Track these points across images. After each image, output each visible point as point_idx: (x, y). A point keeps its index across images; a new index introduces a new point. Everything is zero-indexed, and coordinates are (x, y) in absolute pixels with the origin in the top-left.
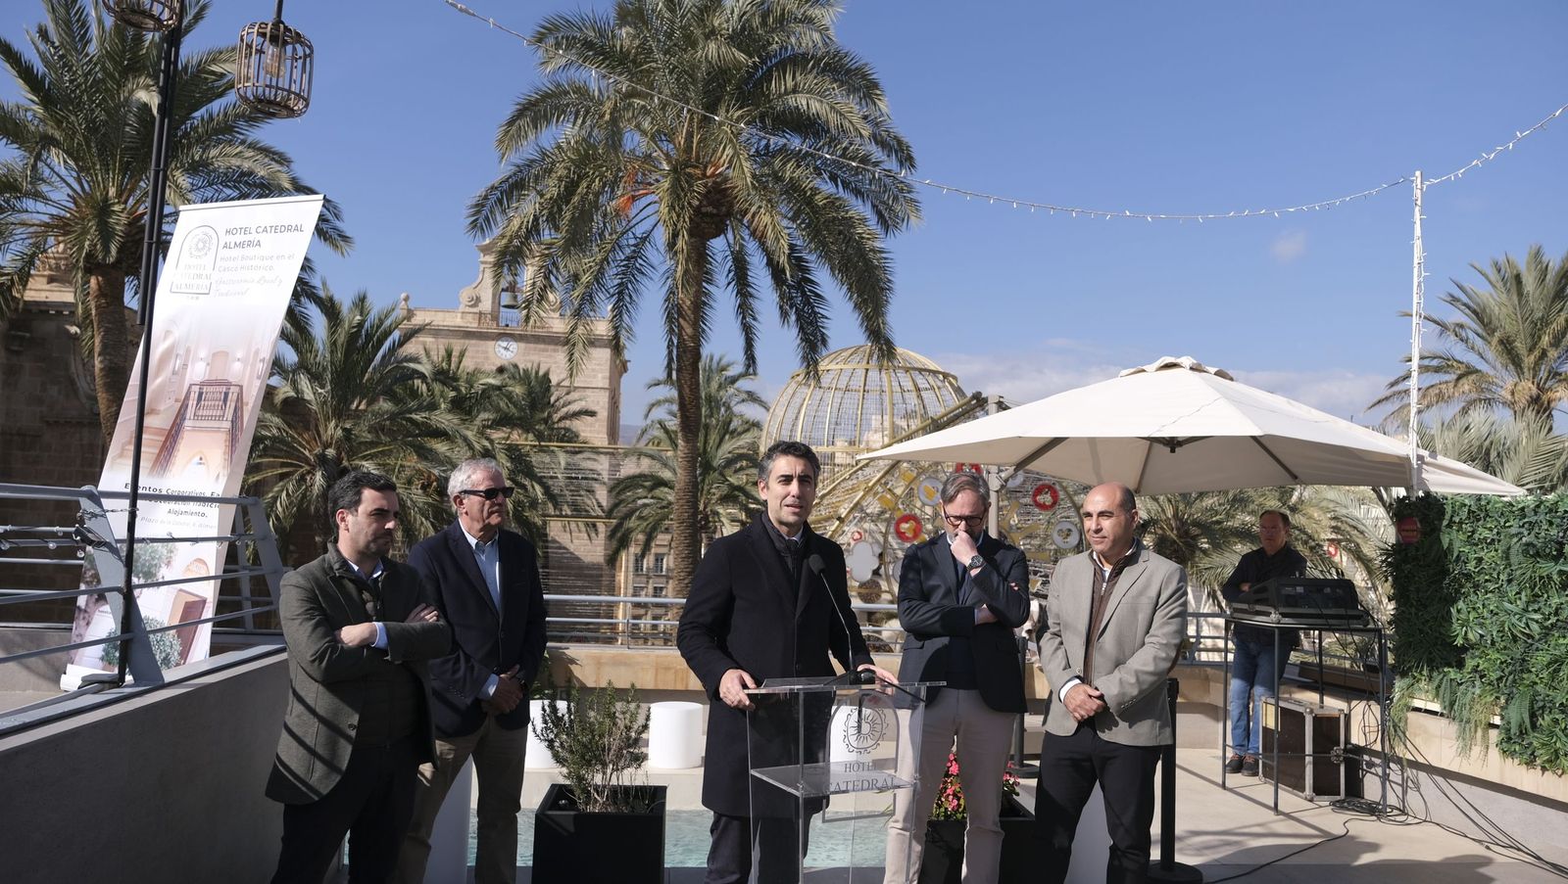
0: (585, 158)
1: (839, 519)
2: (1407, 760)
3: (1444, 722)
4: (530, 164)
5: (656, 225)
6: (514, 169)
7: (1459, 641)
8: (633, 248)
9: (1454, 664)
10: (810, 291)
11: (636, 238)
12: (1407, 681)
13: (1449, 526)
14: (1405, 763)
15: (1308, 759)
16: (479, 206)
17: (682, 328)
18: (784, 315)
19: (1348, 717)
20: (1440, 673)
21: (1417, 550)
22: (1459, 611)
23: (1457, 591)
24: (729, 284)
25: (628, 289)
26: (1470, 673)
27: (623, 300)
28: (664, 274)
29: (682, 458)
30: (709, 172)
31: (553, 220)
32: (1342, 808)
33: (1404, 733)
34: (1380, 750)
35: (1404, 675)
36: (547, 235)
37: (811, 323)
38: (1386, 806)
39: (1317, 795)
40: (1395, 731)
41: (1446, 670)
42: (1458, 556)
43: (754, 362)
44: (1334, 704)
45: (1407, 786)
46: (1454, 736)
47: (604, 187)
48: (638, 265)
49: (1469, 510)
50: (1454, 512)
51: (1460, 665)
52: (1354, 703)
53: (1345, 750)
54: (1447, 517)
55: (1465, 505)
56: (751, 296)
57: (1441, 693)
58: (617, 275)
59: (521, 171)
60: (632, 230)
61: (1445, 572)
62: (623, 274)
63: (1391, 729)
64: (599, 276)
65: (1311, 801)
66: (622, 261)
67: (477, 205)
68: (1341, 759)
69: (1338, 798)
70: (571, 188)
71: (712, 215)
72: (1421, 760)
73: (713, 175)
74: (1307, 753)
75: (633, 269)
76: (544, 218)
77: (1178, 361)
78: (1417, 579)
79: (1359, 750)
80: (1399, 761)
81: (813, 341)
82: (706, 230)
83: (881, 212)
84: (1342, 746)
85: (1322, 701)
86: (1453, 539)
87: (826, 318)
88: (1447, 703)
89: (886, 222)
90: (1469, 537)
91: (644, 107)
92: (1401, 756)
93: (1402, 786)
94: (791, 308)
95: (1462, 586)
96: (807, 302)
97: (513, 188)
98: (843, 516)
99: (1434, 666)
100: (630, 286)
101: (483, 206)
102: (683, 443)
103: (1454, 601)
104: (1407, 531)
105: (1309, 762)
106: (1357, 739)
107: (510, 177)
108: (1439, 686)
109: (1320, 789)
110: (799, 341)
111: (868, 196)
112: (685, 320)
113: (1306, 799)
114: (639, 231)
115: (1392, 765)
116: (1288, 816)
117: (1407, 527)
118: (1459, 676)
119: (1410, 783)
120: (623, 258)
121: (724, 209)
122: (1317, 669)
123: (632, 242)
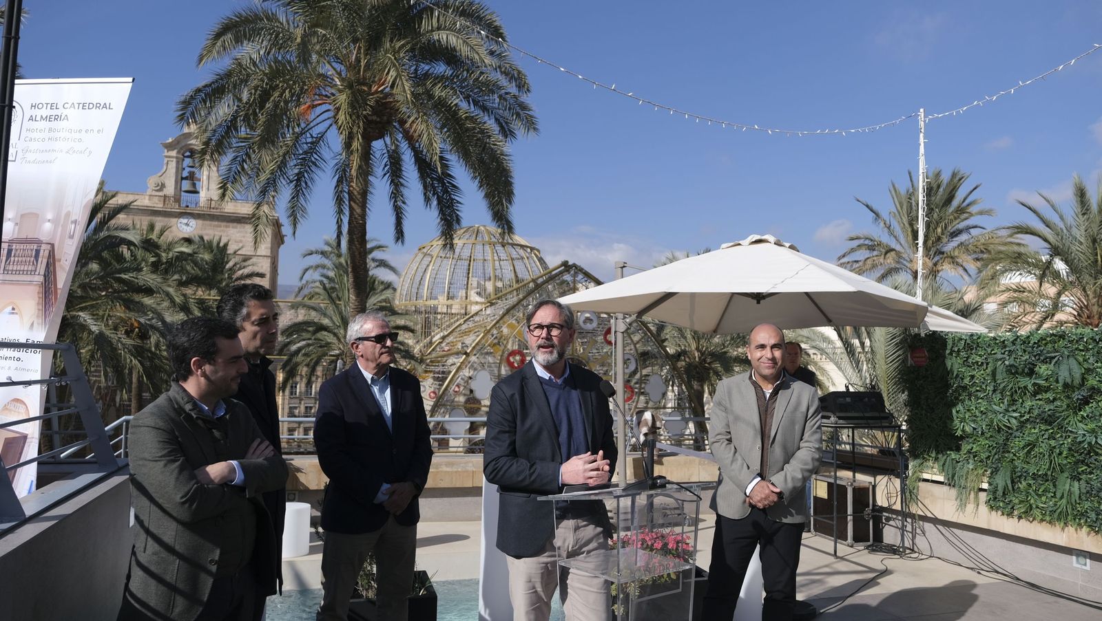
0: (278, 72)
1: (466, 353)
2: (919, 515)
3: (946, 488)
4: (229, 74)
5: (329, 128)
6: (216, 77)
7: (959, 433)
8: (309, 145)
9: (954, 448)
10: (449, 183)
11: (312, 137)
12: (918, 461)
13: (951, 354)
14: (917, 518)
15: (850, 518)
16: (186, 103)
17: (353, 209)
18: (427, 200)
19: (874, 487)
20: (943, 455)
21: (927, 370)
22: (957, 412)
23: (957, 398)
24: (385, 175)
25: (305, 177)
26: (965, 454)
27: (300, 184)
28: (334, 167)
29: (353, 309)
30: (374, 89)
31: (249, 120)
32: (873, 550)
33: (917, 497)
34: (900, 509)
35: (916, 457)
36: (243, 131)
37: (448, 207)
38: (903, 547)
39: (856, 542)
40: (911, 496)
41: (948, 452)
42: (957, 375)
43: (402, 236)
44: (863, 479)
45: (916, 533)
46: (954, 497)
47: (292, 97)
48: (313, 159)
49: (965, 342)
50: (954, 344)
51: (958, 449)
52: (879, 478)
53: (873, 510)
54: (949, 347)
55: (961, 339)
56: (402, 185)
57: (946, 468)
58: (296, 165)
59: (222, 79)
60: (310, 131)
61: (948, 386)
62: (302, 165)
63: (908, 494)
64: (282, 166)
65: (852, 547)
66: (301, 155)
67: (184, 102)
68: (870, 516)
69: (869, 543)
70: (265, 96)
71: (376, 123)
72: (929, 515)
73: (376, 92)
74: (849, 513)
75: (309, 161)
76: (242, 118)
77: (763, 238)
78: (926, 390)
79: (882, 509)
80: (913, 516)
81: (450, 222)
82: (371, 134)
83: (502, 124)
84: (871, 507)
85: (854, 477)
86: (954, 363)
87: (460, 203)
88: (950, 476)
89: (506, 132)
90: (964, 361)
91: (325, 35)
92: (914, 512)
93: (912, 533)
94: (434, 194)
95: (960, 395)
96: (446, 191)
97: (214, 92)
98: (468, 351)
99: (940, 450)
100: (306, 174)
101: (190, 104)
102: (354, 298)
103: (955, 405)
104: (918, 357)
105: (850, 520)
106: (881, 501)
107: (213, 83)
108: (944, 464)
109: (857, 539)
110: (439, 220)
111: (492, 112)
112: (355, 202)
113: (848, 546)
114: (316, 131)
115: (908, 520)
116: (842, 558)
117: (917, 355)
118: (958, 456)
119: (918, 531)
120: (301, 152)
121: (385, 118)
122: (851, 455)
123: (309, 140)
